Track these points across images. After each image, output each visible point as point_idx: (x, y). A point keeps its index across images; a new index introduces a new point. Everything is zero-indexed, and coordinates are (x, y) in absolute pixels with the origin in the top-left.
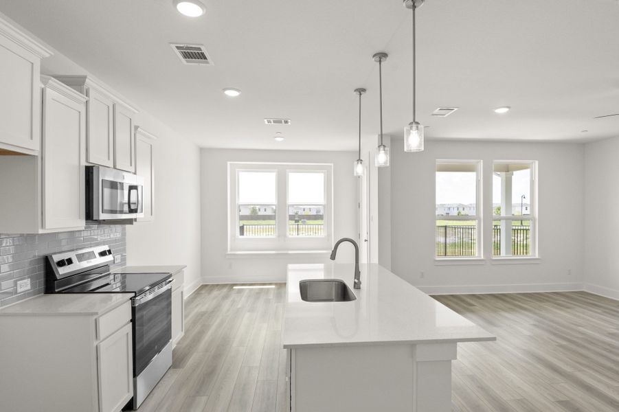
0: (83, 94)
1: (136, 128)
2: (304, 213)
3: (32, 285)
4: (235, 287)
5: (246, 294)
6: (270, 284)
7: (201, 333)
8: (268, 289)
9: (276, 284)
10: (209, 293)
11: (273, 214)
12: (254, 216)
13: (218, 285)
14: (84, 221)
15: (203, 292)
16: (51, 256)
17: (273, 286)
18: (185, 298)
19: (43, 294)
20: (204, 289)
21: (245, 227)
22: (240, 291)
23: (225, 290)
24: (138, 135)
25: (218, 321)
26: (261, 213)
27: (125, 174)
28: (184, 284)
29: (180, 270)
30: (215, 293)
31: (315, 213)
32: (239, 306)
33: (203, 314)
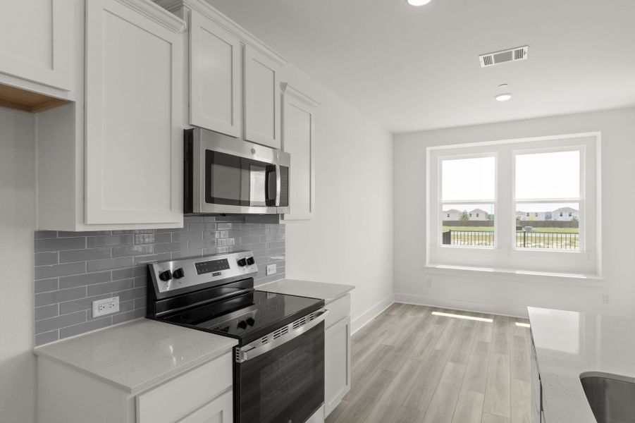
0: (182, 18)
1: (284, 86)
2: (527, 219)
3: (121, 306)
4: (434, 313)
5: (449, 325)
6: (486, 316)
7: (380, 385)
8: (483, 323)
9: (495, 317)
10: (401, 317)
11: (488, 220)
12: (465, 222)
13: (413, 306)
14: (182, 215)
15: (394, 313)
16: (152, 265)
17: (490, 321)
18: (352, 333)
19: (143, 318)
20: (397, 307)
21: (452, 233)
22: (442, 321)
23: (422, 315)
24: (286, 97)
25: (405, 368)
26: (473, 218)
27: (256, 147)
28: (350, 314)
29: (344, 292)
30: (409, 317)
31: (543, 219)
32: (438, 347)
33: (387, 349)
